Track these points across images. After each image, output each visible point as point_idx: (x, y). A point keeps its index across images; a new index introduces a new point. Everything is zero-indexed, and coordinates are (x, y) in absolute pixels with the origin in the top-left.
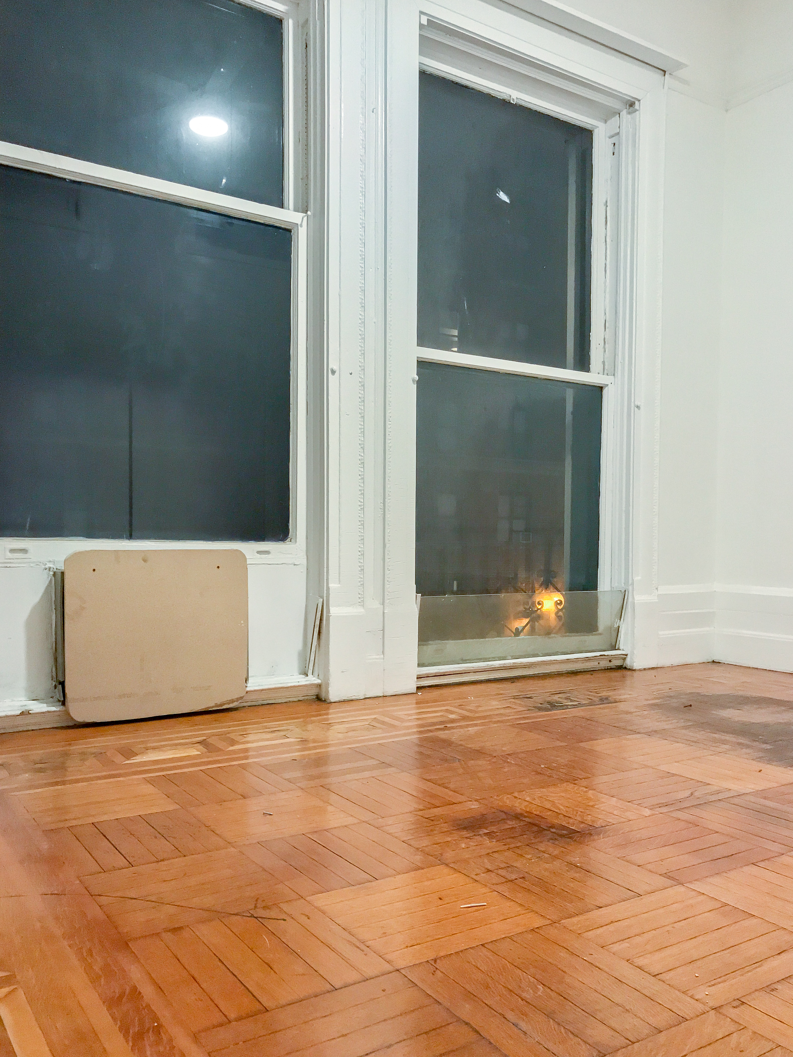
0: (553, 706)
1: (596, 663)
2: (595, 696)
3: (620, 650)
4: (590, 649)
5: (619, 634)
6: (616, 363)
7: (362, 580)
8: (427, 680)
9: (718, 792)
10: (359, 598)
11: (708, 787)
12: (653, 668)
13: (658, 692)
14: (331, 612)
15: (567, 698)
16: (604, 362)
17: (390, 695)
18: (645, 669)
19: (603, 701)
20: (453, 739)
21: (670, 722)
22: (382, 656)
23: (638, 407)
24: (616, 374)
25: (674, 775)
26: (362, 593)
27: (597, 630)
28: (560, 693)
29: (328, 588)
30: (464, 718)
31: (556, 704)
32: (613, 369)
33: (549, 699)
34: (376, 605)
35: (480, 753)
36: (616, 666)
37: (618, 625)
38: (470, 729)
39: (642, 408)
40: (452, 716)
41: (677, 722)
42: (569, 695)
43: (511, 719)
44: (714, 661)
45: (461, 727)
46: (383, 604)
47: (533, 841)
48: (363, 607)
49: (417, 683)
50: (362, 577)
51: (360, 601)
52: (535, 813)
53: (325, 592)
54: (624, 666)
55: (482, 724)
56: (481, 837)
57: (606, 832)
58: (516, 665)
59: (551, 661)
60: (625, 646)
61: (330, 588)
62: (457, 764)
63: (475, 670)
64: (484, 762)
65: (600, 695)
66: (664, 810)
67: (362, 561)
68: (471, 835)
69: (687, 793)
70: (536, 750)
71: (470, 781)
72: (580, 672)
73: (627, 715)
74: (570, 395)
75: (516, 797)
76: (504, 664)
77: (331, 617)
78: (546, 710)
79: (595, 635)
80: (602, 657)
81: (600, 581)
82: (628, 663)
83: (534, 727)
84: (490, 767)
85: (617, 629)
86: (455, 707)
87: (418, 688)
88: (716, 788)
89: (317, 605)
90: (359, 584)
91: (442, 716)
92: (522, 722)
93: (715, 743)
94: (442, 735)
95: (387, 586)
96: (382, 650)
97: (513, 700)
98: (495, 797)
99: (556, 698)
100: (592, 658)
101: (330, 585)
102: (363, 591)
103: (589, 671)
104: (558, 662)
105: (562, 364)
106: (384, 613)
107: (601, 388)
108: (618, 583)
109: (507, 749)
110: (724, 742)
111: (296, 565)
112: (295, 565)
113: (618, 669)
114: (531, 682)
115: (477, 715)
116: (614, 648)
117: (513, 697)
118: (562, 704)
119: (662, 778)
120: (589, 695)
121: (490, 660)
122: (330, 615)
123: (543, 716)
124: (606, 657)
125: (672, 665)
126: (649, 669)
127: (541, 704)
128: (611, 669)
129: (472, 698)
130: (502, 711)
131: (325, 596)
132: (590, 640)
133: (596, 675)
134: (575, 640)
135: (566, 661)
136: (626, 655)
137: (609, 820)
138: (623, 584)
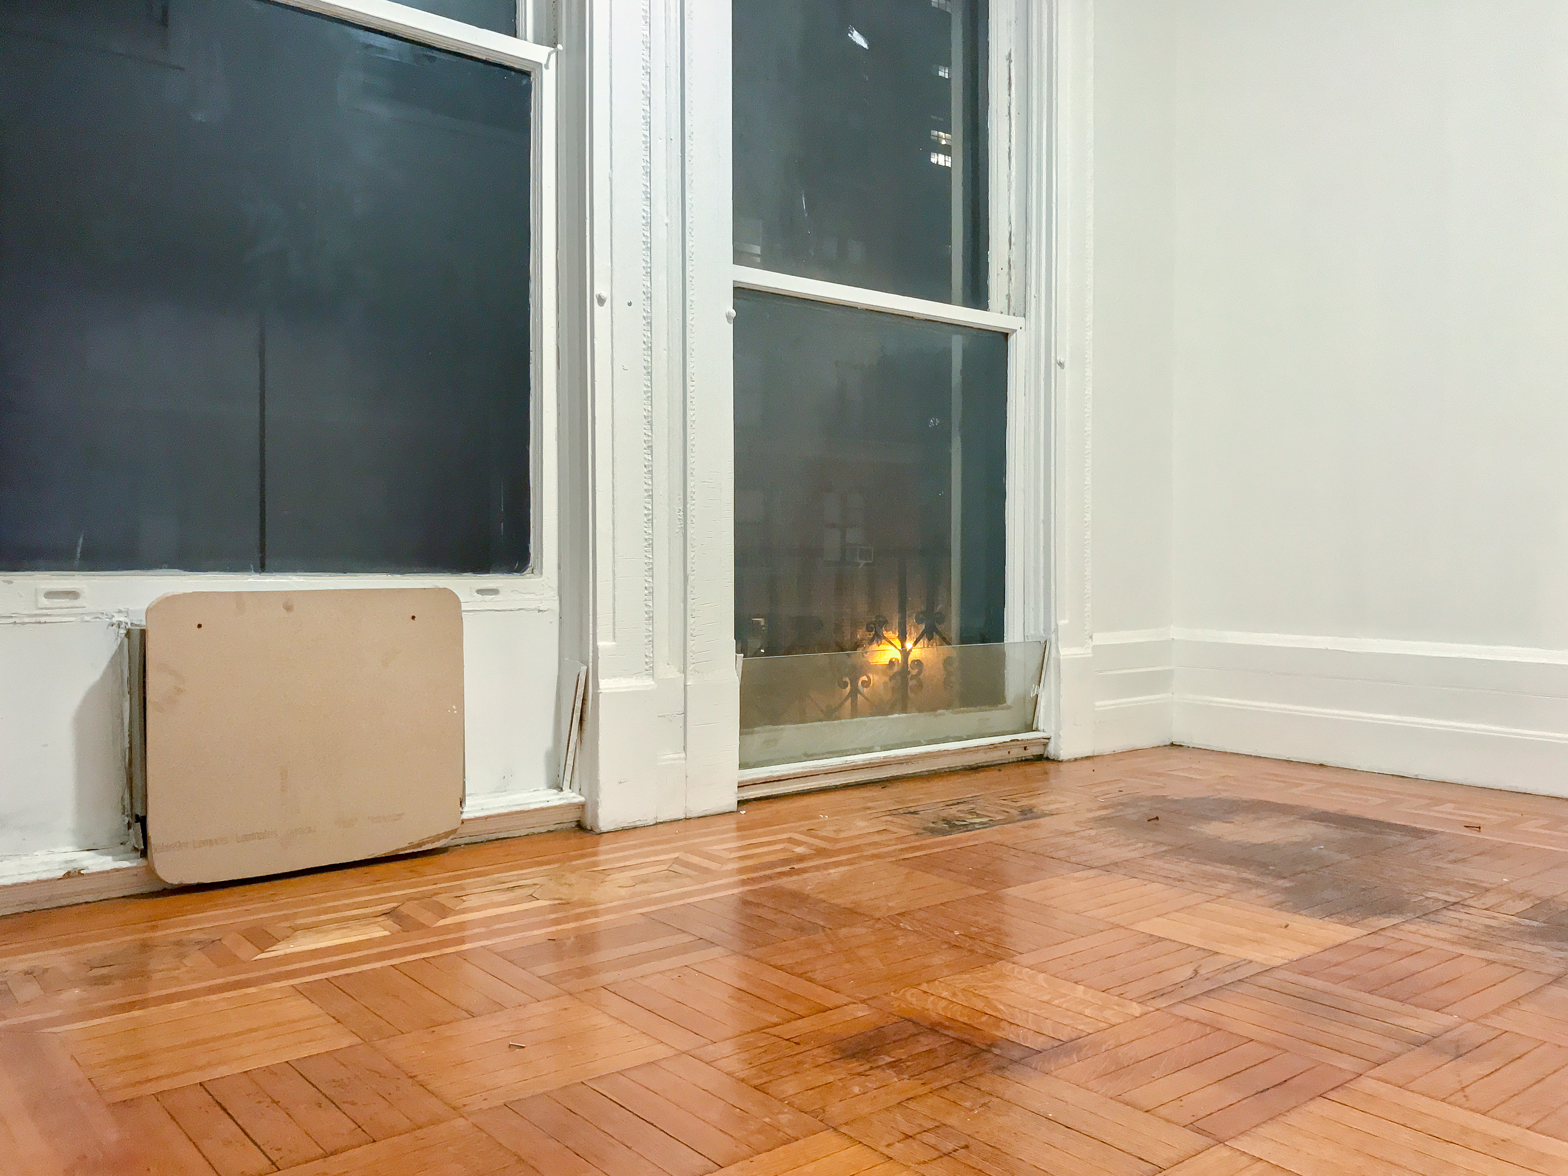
0: (952, 825)
1: (1005, 753)
2: (1012, 808)
3: (1039, 731)
4: (994, 731)
5: (1038, 706)
6: (1028, 298)
7: (651, 634)
8: (753, 790)
9: (1235, 967)
10: (646, 663)
11: (1217, 957)
12: (1088, 758)
13: (1104, 797)
14: (601, 687)
15: (972, 812)
16: (1008, 297)
17: (696, 815)
18: (1076, 760)
19: (1026, 815)
20: (808, 889)
21: (1132, 847)
22: (683, 755)
23: (1061, 365)
24: (1028, 314)
25: (1160, 939)
26: (651, 655)
27: (1005, 702)
28: (958, 803)
29: (596, 649)
30: (820, 852)
31: (957, 823)
32: (1022, 307)
33: (944, 814)
34: (672, 673)
35: (853, 914)
36: (1033, 755)
37: (1035, 693)
38: (832, 871)
39: (1067, 365)
40: (799, 850)
41: (1144, 847)
42: (972, 806)
43: (894, 851)
44: (1172, 743)
45: (817, 868)
46: (684, 672)
47: (968, 1075)
48: (653, 676)
49: (738, 795)
50: (651, 629)
51: (647, 667)
52: (961, 1019)
53: (591, 654)
54: (1045, 756)
55: (850, 862)
56: (883, 1070)
57: (1079, 1049)
58: (888, 760)
59: (939, 751)
60: (1045, 725)
61: (599, 648)
62: (819, 936)
63: (826, 770)
64: (864, 931)
65: (1019, 804)
66: (1161, 1003)
67: (651, 605)
68: (867, 1067)
69: (1188, 972)
70: (942, 904)
71: (848, 966)
72: (982, 767)
73: (1066, 837)
74: (957, 344)
75: (925, 992)
76: (871, 759)
77: (600, 695)
78: (944, 833)
79: (1002, 709)
80: (1013, 743)
81: (1007, 627)
82: (1051, 751)
83: (928, 864)
84: (873, 938)
85: (1035, 700)
86: (801, 833)
87: (739, 802)
88: (1231, 960)
89: (579, 676)
90: (646, 640)
91: (783, 850)
92: (911, 855)
93: (1208, 880)
94: (789, 883)
95: (690, 643)
96: (683, 745)
97: (889, 818)
98: (893, 994)
99: (953, 811)
100: (999, 745)
101: (600, 644)
102: (652, 652)
103: (995, 765)
104: (950, 752)
105: (945, 298)
106: (685, 686)
107: (1006, 336)
108: (1034, 630)
109: (896, 904)
110: (1222, 879)
111: (542, 611)
112: (540, 611)
113: (1037, 760)
114: (910, 785)
115: (838, 846)
116: (1030, 728)
117: (888, 813)
118: (965, 821)
119: (1144, 945)
120: (1003, 805)
121: (849, 753)
122: (599, 691)
123: (941, 844)
124: (1019, 743)
125: (1114, 751)
126: (1082, 759)
127: (933, 823)
128: (1027, 761)
129: (826, 816)
130: (877, 838)
131: (591, 660)
132: (995, 716)
133: (1006, 772)
134: (972, 718)
135: (963, 750)
136: (1049, 739)
137: (1080, 1027)
138: (1042, 632)
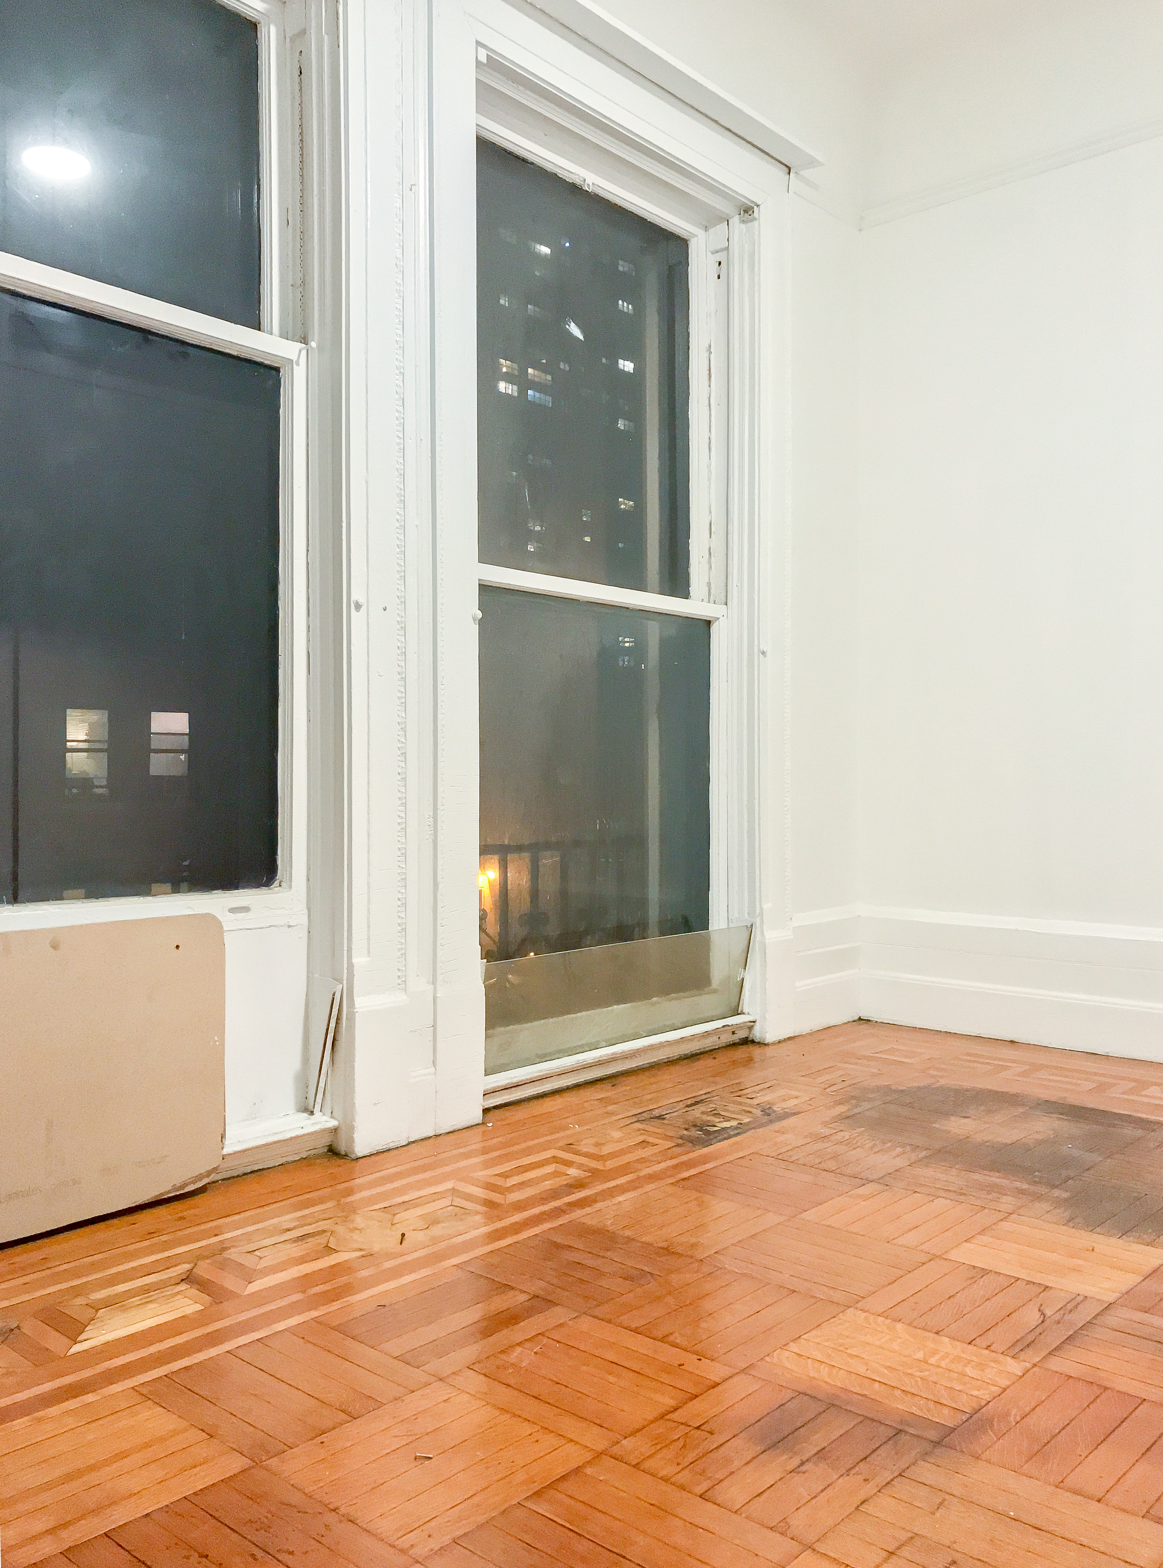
0: (706, 1133)
1: (715, 1038)
2: (751, 1106)
3: (744, 1014)
4: (706, 1017)
5: (743, 990)
6: (729, 585)
7: (403, 946)
9: (1075, 1304)
10: (399, 977)
13: (832, 1089)
14: (356, 1006)
15: (715, 1114)
16: (709, 585)
17: (446, 1130)
18: (780, 1042)
19: (769, 1115)
20: (610, 1225)
22: (433, 1069)
23: (763, 653)
24: (729, 603)
25: (985, 1271)
26: (404, 969)
27: (711, 986)
29: (351, 966)
31: (708, 1128)
32: (724, 594)
33: (690, 1118)
34: (423, 985)
35: (672, 1254)
36: (740, 1039)
37: (741, 977)
39: (768, 654)
41: (904, 1152)
42: (714, 1106)
43: (667, 1170)
44: (860, 1018)
45: (602, 1196)
46: (434, 983)
47: (902, 1465)
48: (405, 991)
49: (485, 1104)
51: (399, 981)
52: (855, 1390)
53: (346, 972)
54: (750, 1039)
55: (630, 1187)
56: (815, 1463)
57: (990, 1422)
58: (615, 1056)
59: (660, 1043)
60: (751, 1008)
61: (355, 965)
62: (654, 1287)
63: (560, 1071)
66: (1033, 1356)
67: (404, 916)
68: (796, 1461)
69: (1035, 1313)
72: (697, 1054)
73: (824, 1142)
75: (799, 1355)
76: (600, 1057)
77: (357, 1014)
78: (703, 1143)
79: (710, 993)
80: (724, 1028)
81: (712, 910)
82: (757, 1033)
83: (711, 1185)
85: (741, 984)
86: (563, 1149)
87: (485, 1110)
88: (1067, 1296)
89: (334, 994)
90: (399, 953)
91: (556, 1174)
92: (686, 1174)
93: (989, 1192)
94: (587, 1217)
95: (440, 953)
96: (432, 1060)
97: (638, 1125)
98: (768, 1359)
99: (698, 1113)
100: (712, 1032)
101: (355, 960)
102: (405, 965)
103: (709, 1052)
106: (435, 999)
107: (708, 623)
108: (739, 913)
110: (1000, 1190)
112: (289, 926)
113: (742, 1044)
114: (638, 1082)
115: (610, 1164)
116: (736, 1012)
117: (635, 1119)
118: (715, 1126)
119: (973, 1279)
120: (740, 1104)
121: (577, 1051)
122: (356, 1010)
123: (708, 1158)
124: (728, 1027)
128: (734, 1045)
129: (577, 1126)
130: (642, 1153)
131: (345, 978)
132: (705, 1002)
133: (720, 1057)
134: (684, 1004)
135: (680, 1039)
136: (754, 1022)
137: (975, 1393)
138: (746, 916)
